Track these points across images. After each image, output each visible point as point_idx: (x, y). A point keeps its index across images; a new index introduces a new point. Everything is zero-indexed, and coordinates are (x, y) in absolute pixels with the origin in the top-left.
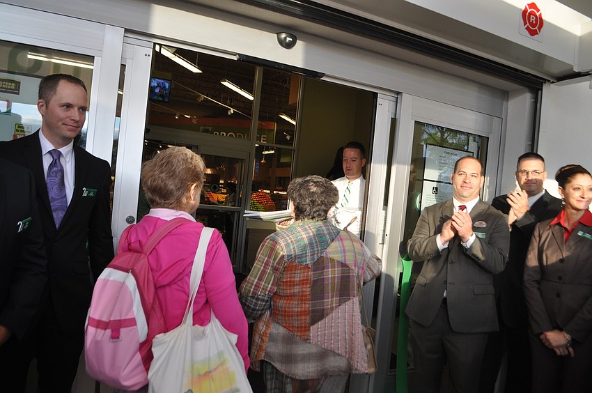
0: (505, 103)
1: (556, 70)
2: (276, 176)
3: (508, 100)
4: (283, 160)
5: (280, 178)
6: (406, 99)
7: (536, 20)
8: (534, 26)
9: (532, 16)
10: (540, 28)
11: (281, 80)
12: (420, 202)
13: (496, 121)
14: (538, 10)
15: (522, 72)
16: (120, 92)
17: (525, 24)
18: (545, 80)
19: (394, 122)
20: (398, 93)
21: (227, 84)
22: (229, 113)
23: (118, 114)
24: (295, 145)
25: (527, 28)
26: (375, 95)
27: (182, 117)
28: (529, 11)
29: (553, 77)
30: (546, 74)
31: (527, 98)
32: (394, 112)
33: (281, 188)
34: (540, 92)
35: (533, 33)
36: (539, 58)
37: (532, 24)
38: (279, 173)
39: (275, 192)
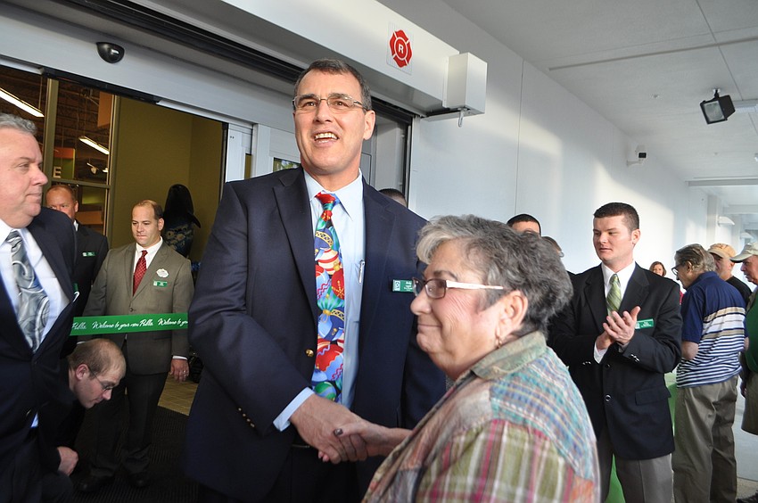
1: (426, 105)
3: (376, 135)
6: (263, 132)
7: (405, 50)
8: (402, 56)
9: (400, 45)
10: (408, 59)
14: (406, 39)
15: (390, 105)
17: (393, 53)
18: (415, 114)
19: (249, 159)
20: (253, 124)
24: (109, 183)
25: (396, 58)
26: (225, 126)
28: (397, 39)
29: (423, 112)
30: (414, 108)
31: (397, 133)
32: (249, 146)
34: (409, 127)
35: (401, 64)
36: (408, 90)
37: (399, 54)
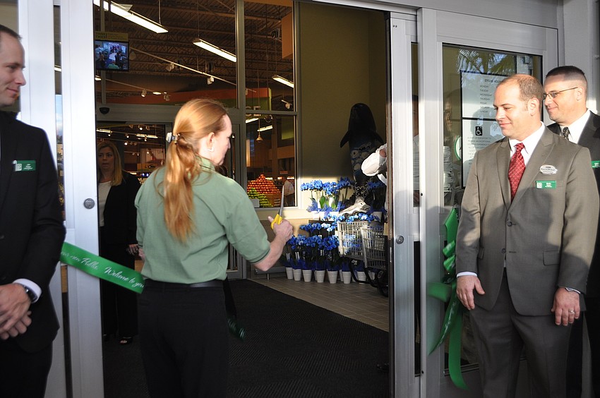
0: (559, 8)
2: (279, 158)
3: (562, 5)
4: (285, 137)
5: (284, 160)
6: (428, 16)
11: (271, 33)
12: (461, 148)
13: (550, 33)
16: (57, 69)
19: (415, 47)
20: (417, 9)
21: (202, 44)
22: (209, 83)
23: (58, 91)
24: (296, 109)
26: (387, 14)
27: (149, 94)
32: (414, 34)
33: (286, 173)
38: (282, 153)
39: (279, 178)
